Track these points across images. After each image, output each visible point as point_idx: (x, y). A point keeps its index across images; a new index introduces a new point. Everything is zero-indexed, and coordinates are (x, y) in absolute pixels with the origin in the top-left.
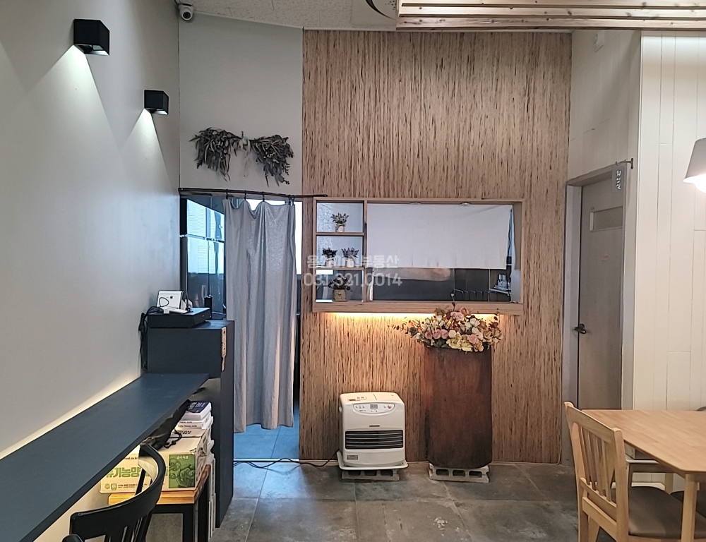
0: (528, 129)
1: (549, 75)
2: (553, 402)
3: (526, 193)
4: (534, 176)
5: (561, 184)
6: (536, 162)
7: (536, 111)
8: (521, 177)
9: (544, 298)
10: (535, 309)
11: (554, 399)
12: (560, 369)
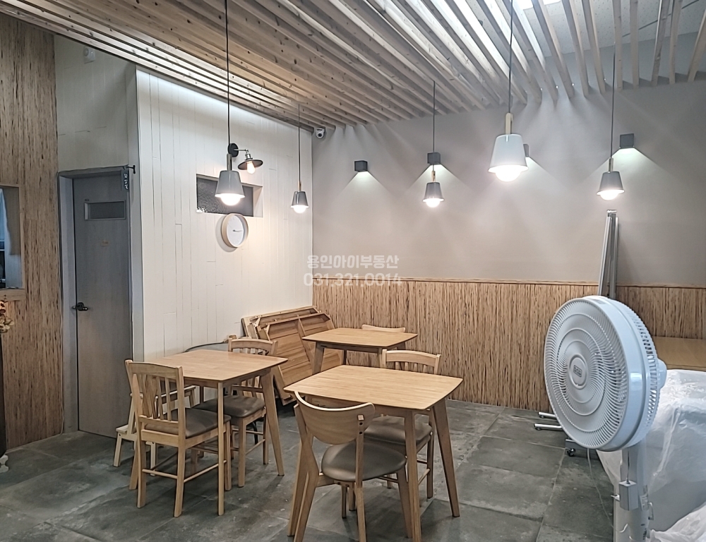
0: (19, 116)
1: (35, 67)
2: (55, 379)
3: (20, 179)
4: (27, 163)
5: (53, 174)
6: (29, 150)
7: (25, 99)
8: (14, 163)
9: (43, 281)
10: (35, 293)
11: (56, 376)
12: (61, 346)
